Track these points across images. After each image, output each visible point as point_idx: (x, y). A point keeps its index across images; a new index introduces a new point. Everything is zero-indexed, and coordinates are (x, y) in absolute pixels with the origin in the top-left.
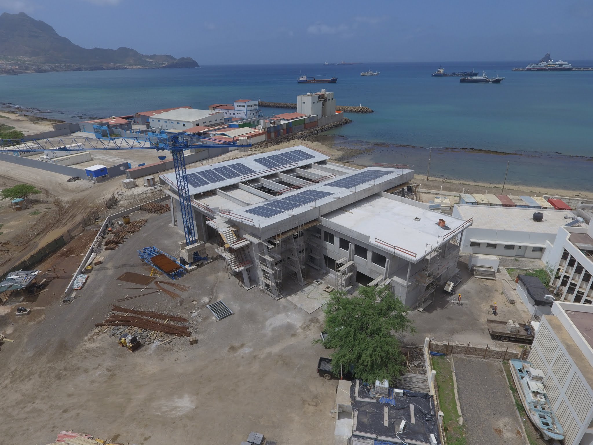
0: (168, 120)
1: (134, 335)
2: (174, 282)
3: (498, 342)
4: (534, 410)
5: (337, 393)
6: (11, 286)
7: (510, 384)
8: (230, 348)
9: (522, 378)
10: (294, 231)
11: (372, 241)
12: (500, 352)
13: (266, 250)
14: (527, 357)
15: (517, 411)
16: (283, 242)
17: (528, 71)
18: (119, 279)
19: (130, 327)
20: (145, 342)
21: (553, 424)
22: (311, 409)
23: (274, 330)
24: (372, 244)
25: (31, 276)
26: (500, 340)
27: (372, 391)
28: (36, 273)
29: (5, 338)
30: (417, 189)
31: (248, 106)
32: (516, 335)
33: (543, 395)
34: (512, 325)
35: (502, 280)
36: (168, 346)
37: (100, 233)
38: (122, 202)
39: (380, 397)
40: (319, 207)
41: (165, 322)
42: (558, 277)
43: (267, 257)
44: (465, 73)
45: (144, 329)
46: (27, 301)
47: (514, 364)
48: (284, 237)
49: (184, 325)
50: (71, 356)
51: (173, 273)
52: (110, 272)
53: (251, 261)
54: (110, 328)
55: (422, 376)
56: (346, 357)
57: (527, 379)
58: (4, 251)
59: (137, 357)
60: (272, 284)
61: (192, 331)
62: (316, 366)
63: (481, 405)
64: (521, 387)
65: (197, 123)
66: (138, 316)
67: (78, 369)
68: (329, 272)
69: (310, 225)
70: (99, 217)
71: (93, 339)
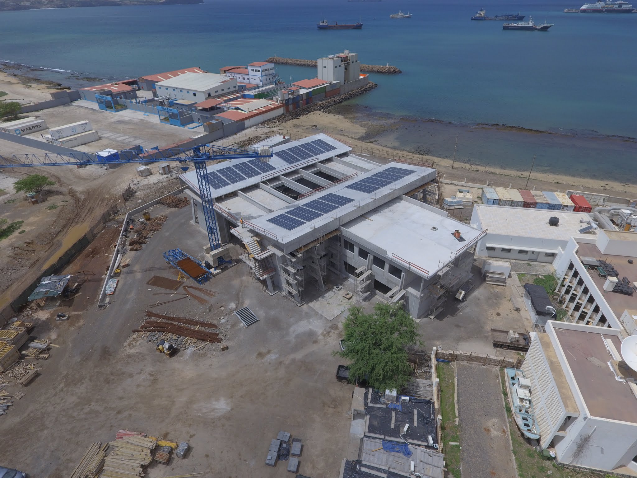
0: (177, 88)
2: (201, 286)
3: (499, 349)
4: (519, 413)
5: (352, 398)
6: (47, 292)
7: (503, 389)
8: (258, 355)
9: (514, 384)
10: (316, 243)
11: (389, 255)
12: (498, 360)
14: (521, 366)
15: (506, 413)
16: (305, 254)
17: (582, 12)
18: (148, 283)
19: (165, 333)
20: (181, 348)
21: (533, 425)
22: (331, 410)
23: (297, 337)
24: (389, 258)
25: (64, 281)
26: (501, 347)
27: (383, 398)
28: (68, 278)
29: (52, 343)
30: (441, 180)
31: (263, 71)
32: (514, 344)
33: (528, 400)
34: (512, 336)
35: (512, 287)
36: (202, 352)
37: (123, 232)
38: (138, 193)
39: (389, 403)
40: (340, 217)
41: (197, 328)
42: (563, 286)
43: (290, 269)
44: (510, 17)
45: (178, 335)
46: (64, 306)
47: (508, 372)
48: (306, 249)
49: (214, 331)
50: (114, 361)
51: (200, 278)
52: (139, 275)
53: (275, 269)
54: (147, 334)
55: (428, 382)
58: (30, 251)
59: (175, 363)
60: (294, 292)
61: (222, 337)
62: (335, 373)
63: (476, 407)
64: (511, 394)
65: (208, 92)
66: (171, 322)
67: (123, 373)
68: (348, 277)
69: (331, 236)
70: (118, 211)
71: (132, 344)
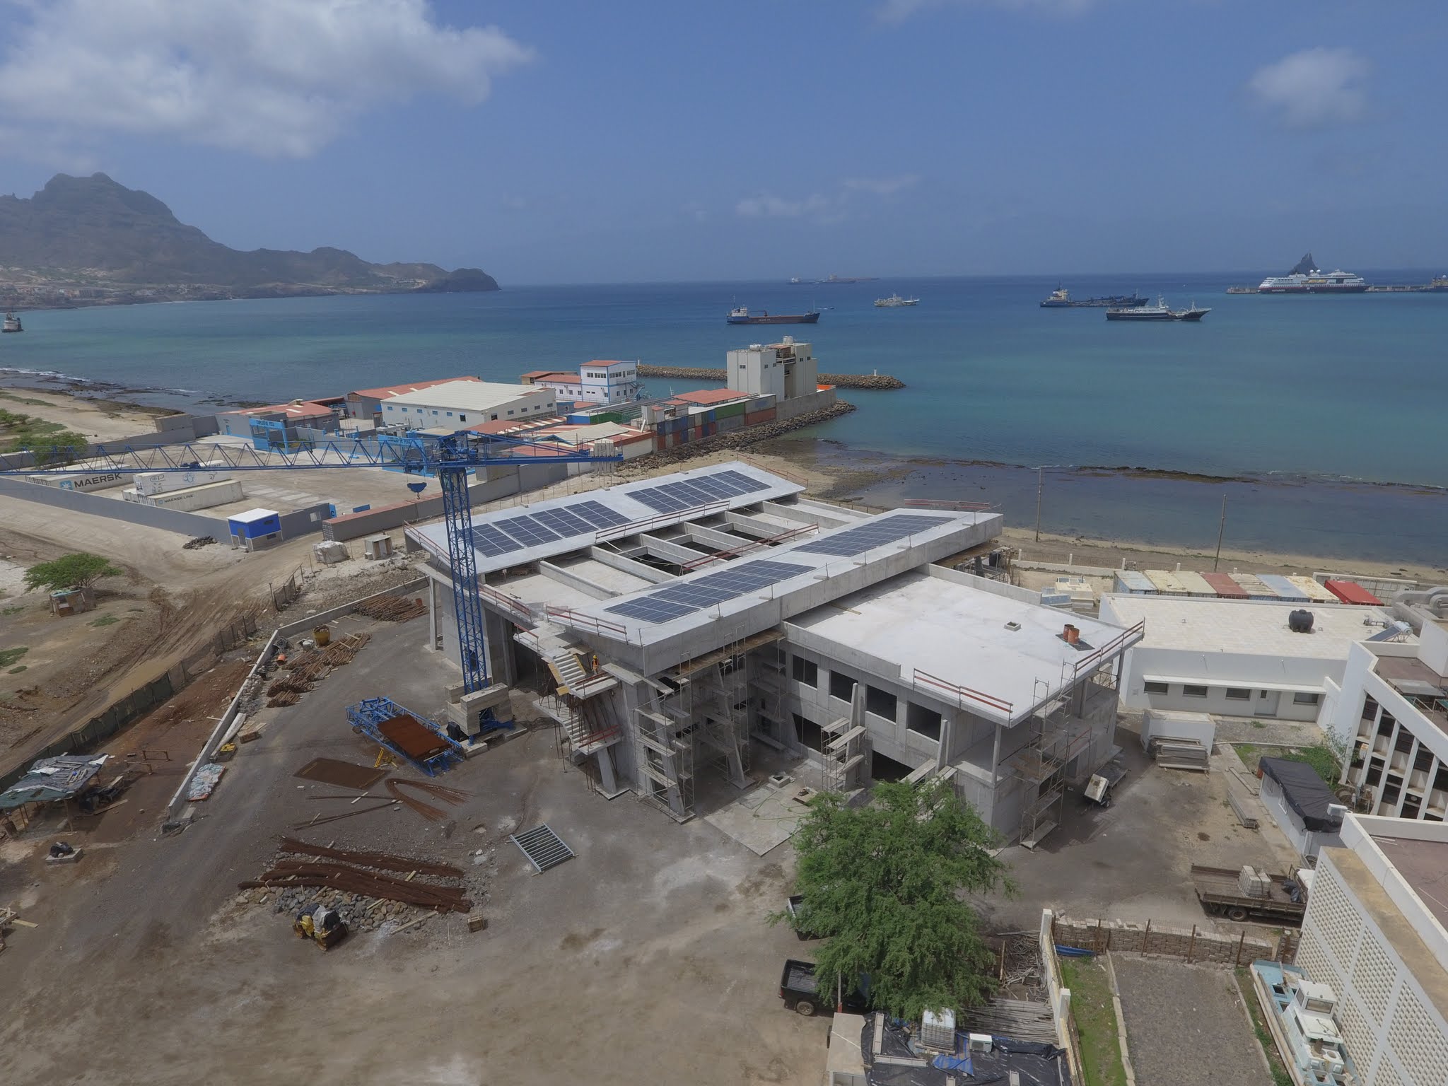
0: (426, 407)
1: (331, 909)
2: (433, 780)
3: (1220, 920)
5: (828, 1047)
6: (39, 791)
7: (1256, 1024)
8: (567, 940)
9: (1284, 1007)
10: (722, 655)
11: (907, 676)
12: (1226, 943)
13: (654, 700)
14: (1293, 956)
16: (698, 681)
17: (1264, 293)
18: (299, 774)
19: (322, 890)
20: (359, 926)
23: (674, 895)
24: (907, 683)
25: (89, 769)
26: (1226, 915)
27: (916, 1039)
28: (101, 761)
29: (18, 918)
30: (1013, 561)
31: (612, 376)
32: (1263, 903)
33: (1336, 1047)
34: (1252, 879)
35: (1225, 774)
36: (415, 935)
37: (258, 667)
38: (311, 596)
39: (936, 1053)
40: (781, 598)
41: (410, 877)
42: (1357, 764)
43: (659, 718)
44: (1118, 300)
45: (356, 895)
46: (74, 830)
47: (1261, 973)
48: (697, 668)
49: (455, 884)
51: (430, 760)
52: (279, 759)
53: (619, 729)
54: (274, 893)
55: (1038, 1007)
56: (851, 954)
57: (1294, 1008)
58: (26, 710)
59: (339, 966)
60: (668, 782)
61: (473, 898)
62: (777, 982)
64: (1282, 1030)
65: (493, 412)
66: (344, 863)
67: (193, 992)
68: (805, 756)
69: (759, 642)
70: (256, 631)
71: (232, 919)
